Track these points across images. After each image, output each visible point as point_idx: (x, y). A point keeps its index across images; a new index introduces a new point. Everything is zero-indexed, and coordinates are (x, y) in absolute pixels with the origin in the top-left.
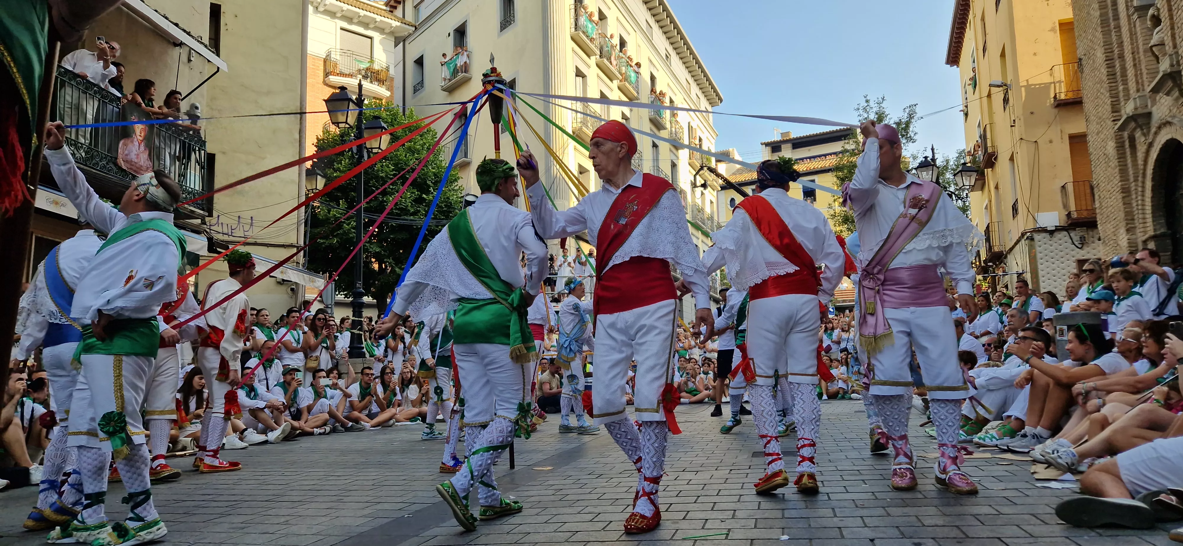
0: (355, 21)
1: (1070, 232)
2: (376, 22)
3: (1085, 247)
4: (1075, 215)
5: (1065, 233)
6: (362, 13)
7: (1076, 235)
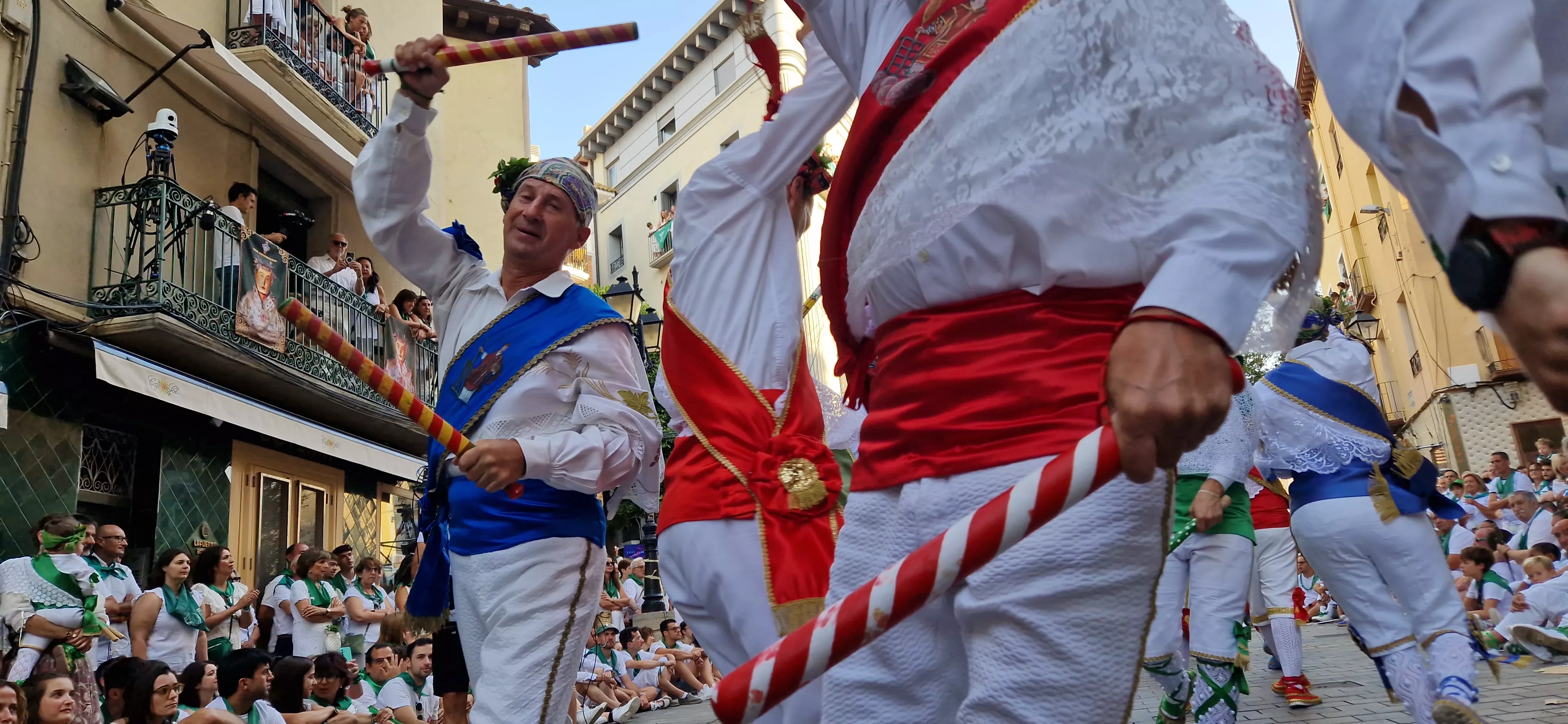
1: (1496, 388)
3: (1518, 407)
4: (1499, 367)
5: (1490, 390)
7: (1505, 391)
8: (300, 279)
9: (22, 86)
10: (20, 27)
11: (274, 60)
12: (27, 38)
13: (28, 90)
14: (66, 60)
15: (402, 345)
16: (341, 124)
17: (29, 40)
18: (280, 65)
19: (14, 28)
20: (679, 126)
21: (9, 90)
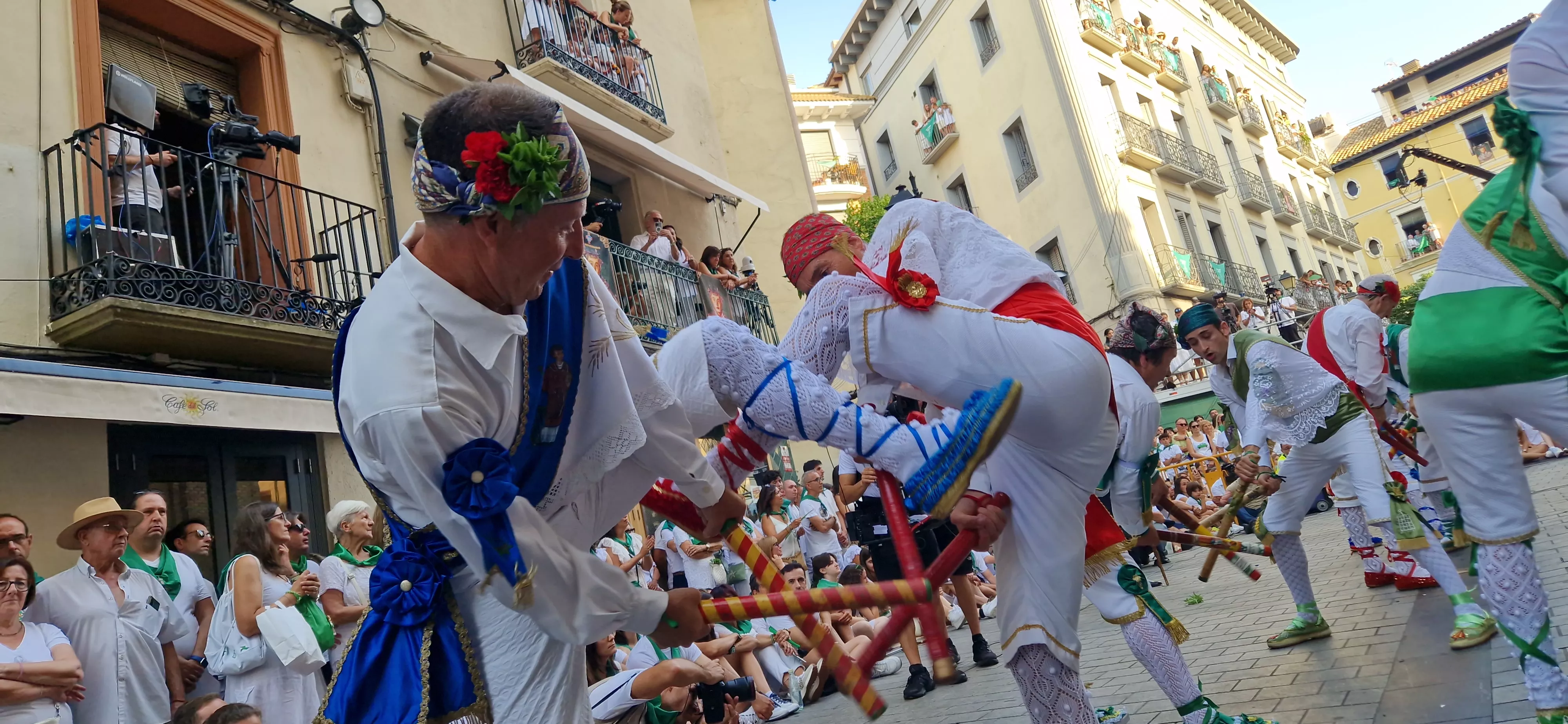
0: (806, 117)
2: (829, 110)
6: (812, 105)
8: (621, 259)
9: (378, 150)
10: (365, 100)
11: (557, 68)
12: (371, 108)
13: (383, 153)
14: (404, 117)
15: (717, 298)
16: (623, 110)
17: (373, 109)
18: (564, 71)
19: (360, 103)
20: (923, 14)
21: (370, 155)
